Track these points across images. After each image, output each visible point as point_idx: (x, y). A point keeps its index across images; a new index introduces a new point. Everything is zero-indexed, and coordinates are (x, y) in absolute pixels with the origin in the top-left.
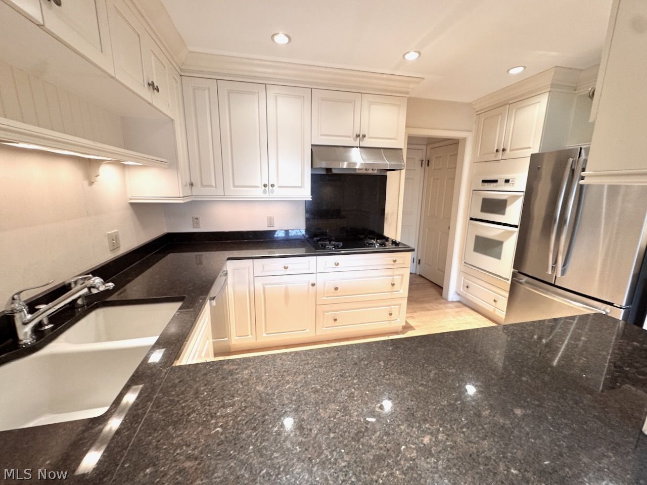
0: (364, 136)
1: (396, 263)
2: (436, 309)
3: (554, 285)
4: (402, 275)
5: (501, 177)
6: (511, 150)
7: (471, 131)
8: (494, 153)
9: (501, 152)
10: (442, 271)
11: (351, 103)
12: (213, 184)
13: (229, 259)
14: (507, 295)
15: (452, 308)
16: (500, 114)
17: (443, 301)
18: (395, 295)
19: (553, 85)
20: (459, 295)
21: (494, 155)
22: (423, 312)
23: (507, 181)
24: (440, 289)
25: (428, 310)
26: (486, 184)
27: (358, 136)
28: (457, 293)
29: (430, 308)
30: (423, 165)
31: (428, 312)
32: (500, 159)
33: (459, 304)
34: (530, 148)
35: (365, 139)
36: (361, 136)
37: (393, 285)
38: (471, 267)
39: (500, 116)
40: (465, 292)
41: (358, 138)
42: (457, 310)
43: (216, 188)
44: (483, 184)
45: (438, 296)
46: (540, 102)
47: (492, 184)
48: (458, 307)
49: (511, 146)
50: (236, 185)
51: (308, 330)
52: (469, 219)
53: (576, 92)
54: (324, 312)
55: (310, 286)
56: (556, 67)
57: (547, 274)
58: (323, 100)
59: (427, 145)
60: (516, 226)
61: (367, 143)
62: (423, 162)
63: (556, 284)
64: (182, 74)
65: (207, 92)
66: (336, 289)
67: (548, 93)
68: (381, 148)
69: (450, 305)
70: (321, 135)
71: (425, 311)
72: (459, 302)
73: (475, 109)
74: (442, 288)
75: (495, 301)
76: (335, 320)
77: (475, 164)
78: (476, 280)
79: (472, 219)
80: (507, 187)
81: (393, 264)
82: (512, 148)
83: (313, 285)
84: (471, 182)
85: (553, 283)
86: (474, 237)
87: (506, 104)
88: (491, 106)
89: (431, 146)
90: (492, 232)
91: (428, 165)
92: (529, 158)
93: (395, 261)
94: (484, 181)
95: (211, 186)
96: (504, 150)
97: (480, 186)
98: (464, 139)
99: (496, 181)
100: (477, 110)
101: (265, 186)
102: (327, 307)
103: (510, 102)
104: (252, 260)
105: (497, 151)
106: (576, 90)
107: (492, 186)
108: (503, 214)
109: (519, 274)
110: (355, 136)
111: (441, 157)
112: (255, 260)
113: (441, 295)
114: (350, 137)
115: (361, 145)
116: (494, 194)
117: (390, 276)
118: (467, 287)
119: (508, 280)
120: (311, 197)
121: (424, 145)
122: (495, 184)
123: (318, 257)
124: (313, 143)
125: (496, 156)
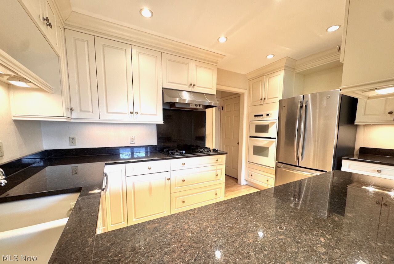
0: (194, 85)
1: (218, 161)
2: (237, 190)
3: (298, 166)
4: (221, 169)
5: (264, 113)
6: (268, 99)
7: (246, 89)
8: (260, 101)
9: (263, 100)
10: (236, 169)
11: (186, 64)
12: (91, 110)
13: (106, 164)
14: (274, 176)
15: (244, 189)
16: (260, 81)
17: (239, 185)
18: (218, 182)
19: (285, 66)
20: (246, 181)
21: (259, 102)
22: (230, 193)
23: (268, 115)
24: (236, 180)
25: (233, 191)
26: (257, 117)
27: (191, 85)
28: (245, 180)
29: (233, 190)
30: (220, 110)
31: (233, 192)
32: (263, 103)
33: (247, 186)
34: (277, 97)
35: (195, 87)
36: (193, 85)
37: (217, 175)
38: (252, 164)
39: (261, 82)
40: (250, 179)
41: (191, 86)
42: (247, 189)
43: (93, 113)
44: (255, 117)
45: (236, 183)
46: (280, 74)
47: (260, 117)
48: (247, 188)
49: (268, 97)
50: (109, 111)
51: (165, 212)
52: (249, 137)
53: (295, 71)
54: (176, 198)
55: (167, 181)
56: (287, 57)
57: (295, 161)
58: (169, 60)
59: (221, 98)
60: (275, 138)
61: (196, 90)
62: (220, 108)
63: (299, 166)
64: (65, 27)
65: (86, 43)
66: (184, 181)
67: (284, 70)
68: (204, 93)
69: (243, 187)
70: (169, 82)
71: (230, 192)
72: (247, 185)
73: (247, 78)
74: (237, 179)
75: (267, 181)
76: (184, 202)
77: (250, 107)
78: (256, 171)
79: (250, 137)
80: (268, 118)
81: (216, 163)
82: (268, 98)
83: (169, 179)
84: (248, 117)
85: (297, 165)
86: (253, 147)
87: (263, 76)
88: (256, 77)
89: (224, 99)
90: (262, 143)
91: (222, 110)
92: (279, 102)
93: (217, 160)
94: (255, 116)
95: (89, 112)
96: (264, 99)
97: (254, 118)
98: (243, 94)
99: (262, 115)
100: (248, 78)
101: (131, 113)
102: (178, 194)
103: (265, 75)
104: (124, 164)
105: (261, 99)
106: (294, 70)
107: (260, 118)
108: (268, 132)
109: (278, 163)
110: (189, 85)
111: (229, 105)
112: (126, 164)
113: (237, 183)
114: (186, 85)
115: (193, 91)
116: (262, 122)
117: (214, 170)
118: (251, 175)
119: (273, 168)
120: (163, 121)
121: (220, 98)
122: (262, 117)
123: (171, 160)
124: (163, 87)
125: (261, 102)
